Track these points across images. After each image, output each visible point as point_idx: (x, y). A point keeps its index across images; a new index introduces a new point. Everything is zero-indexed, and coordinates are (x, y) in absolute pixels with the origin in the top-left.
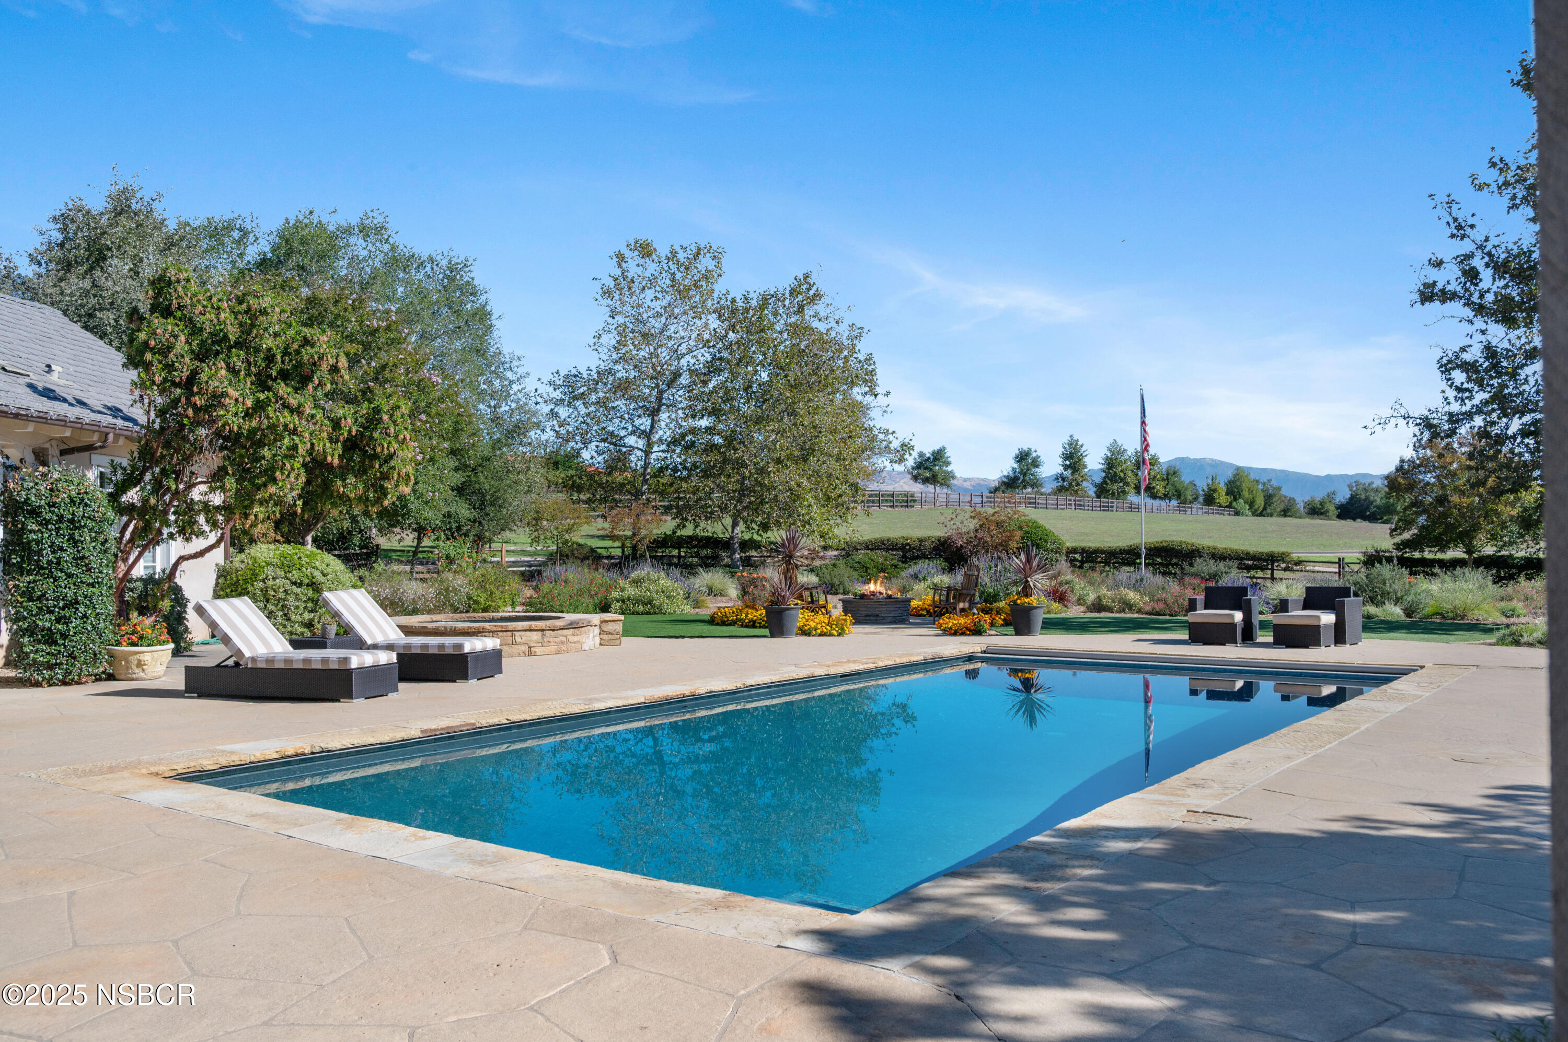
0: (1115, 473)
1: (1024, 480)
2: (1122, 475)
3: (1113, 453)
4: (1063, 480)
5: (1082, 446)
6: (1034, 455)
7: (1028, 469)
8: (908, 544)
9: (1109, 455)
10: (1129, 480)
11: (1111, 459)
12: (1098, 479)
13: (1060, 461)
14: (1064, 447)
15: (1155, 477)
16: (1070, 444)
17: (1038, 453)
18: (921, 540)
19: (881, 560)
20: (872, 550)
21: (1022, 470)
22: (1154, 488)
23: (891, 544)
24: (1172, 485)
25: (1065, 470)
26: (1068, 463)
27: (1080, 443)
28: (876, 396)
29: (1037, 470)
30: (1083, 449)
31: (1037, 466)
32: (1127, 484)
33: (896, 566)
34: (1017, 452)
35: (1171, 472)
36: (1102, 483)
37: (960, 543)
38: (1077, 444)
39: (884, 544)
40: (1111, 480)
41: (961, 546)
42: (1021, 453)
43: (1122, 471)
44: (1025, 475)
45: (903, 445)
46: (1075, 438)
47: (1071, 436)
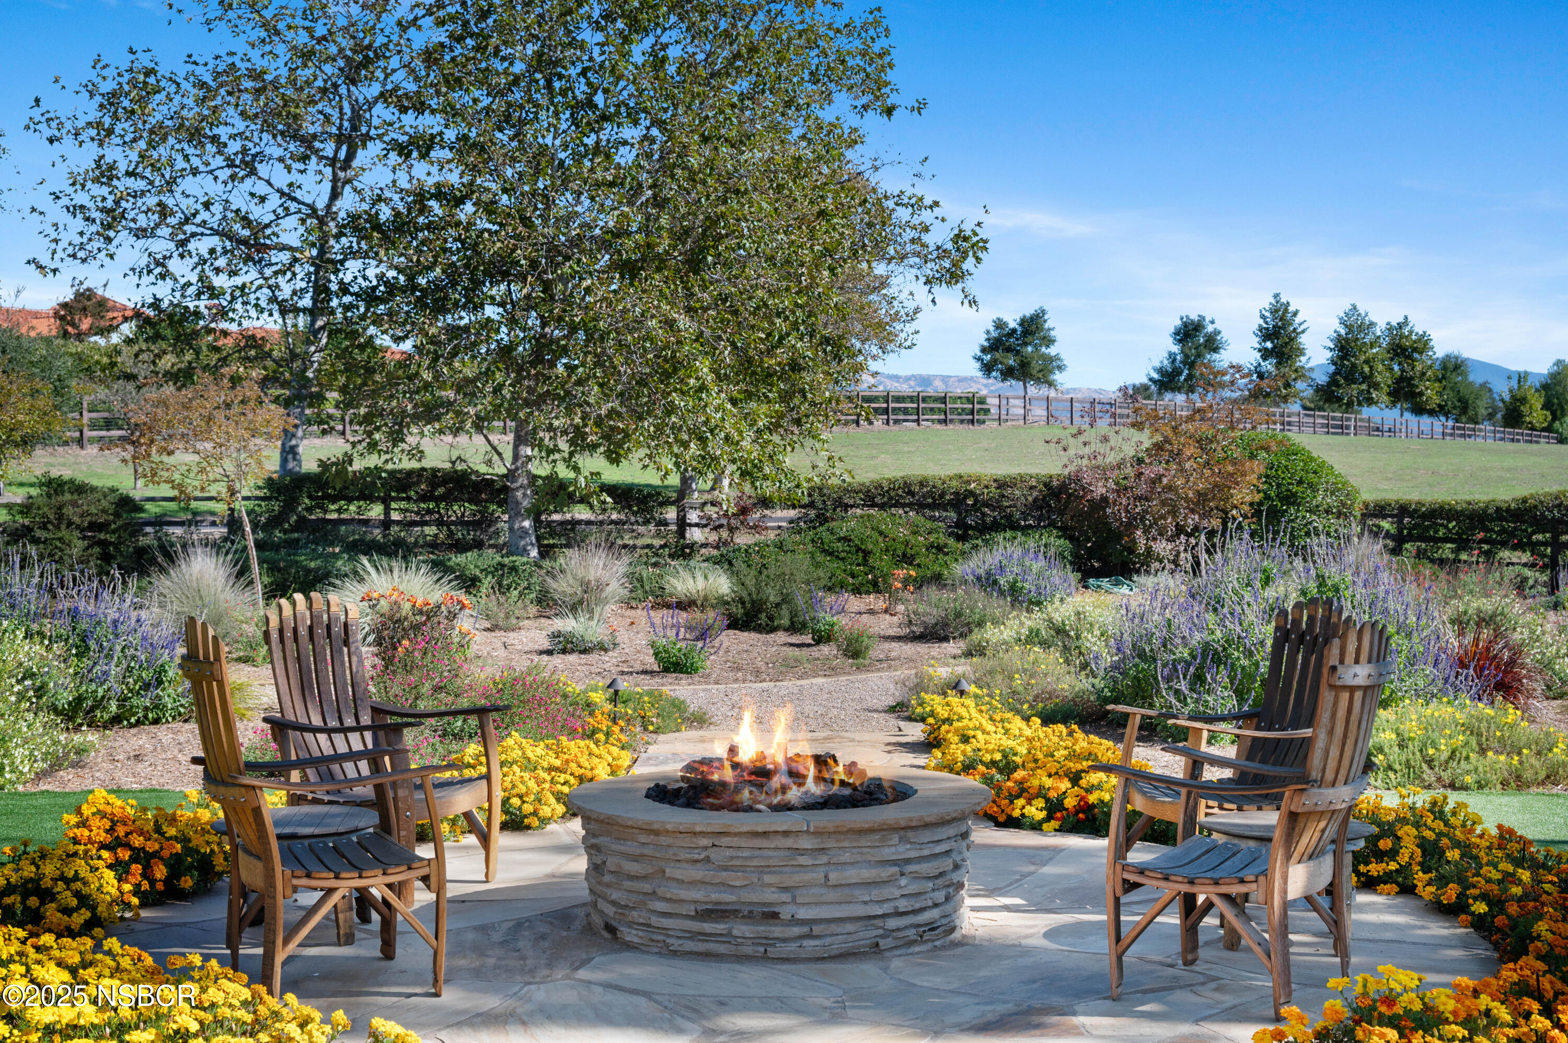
0: (1354, 365)
1: (1190, 377)
2: (1367, 369)
3: (1350, 328)
4: (1261, 376)
5: (1295, 314)
6: (1210, 329)
7: (1199, 355)
8: (971, 493)
9: (1343, 332)
10: (1379, 379)
11: (1346, 340)
12: (1322, 379)
13: (1255, 342)
14: (1263, 317)
15: (1424, 374)
16: (1274, 312)
17: (1217, 325)
18: (1002, 484)
19: (903, 532)
20: (882, 507)
21: (1187, 356)
22: (1421, 394)
23: (930, 494)
24: (1452, 389)
25: (1265, 358)
26: (1269, 345)
27: (1291, 309)
28: (889, 111)
29: (1215, 356)
30: (1298, 320)
31: (1216, 350)
32: (1376, 386)
33: (940, 549)
34: (1178, 323)
35: (1451, 366)
36: (1329, 384)
37: (1099, 490)
38: (1286, 310)
39: (911, 493)
40: (1345, 379)
41: (1104, 499)
42: (1185, 325)
43: (1367, 362)
44: (1192, 365)
45: (960, 237)
46: (1284, 300)
47: (1276, 296)
